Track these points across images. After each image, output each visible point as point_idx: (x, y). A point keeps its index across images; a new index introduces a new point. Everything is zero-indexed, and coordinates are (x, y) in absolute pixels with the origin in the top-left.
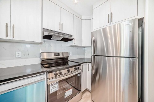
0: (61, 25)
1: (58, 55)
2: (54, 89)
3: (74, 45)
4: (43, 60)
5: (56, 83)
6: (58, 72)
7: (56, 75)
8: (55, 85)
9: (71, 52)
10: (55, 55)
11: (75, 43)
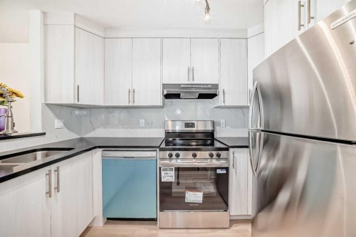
0: (191, 71)
1: (193, 125)
2: (167, 178)
3: (223, 104)
4: (168, 133)
5: (171, 170)
6: (174, 153)
7: (171, 156)
8: (169, 172)
9: (222, 121)
10: (187, 125)
11: (224, 101)
